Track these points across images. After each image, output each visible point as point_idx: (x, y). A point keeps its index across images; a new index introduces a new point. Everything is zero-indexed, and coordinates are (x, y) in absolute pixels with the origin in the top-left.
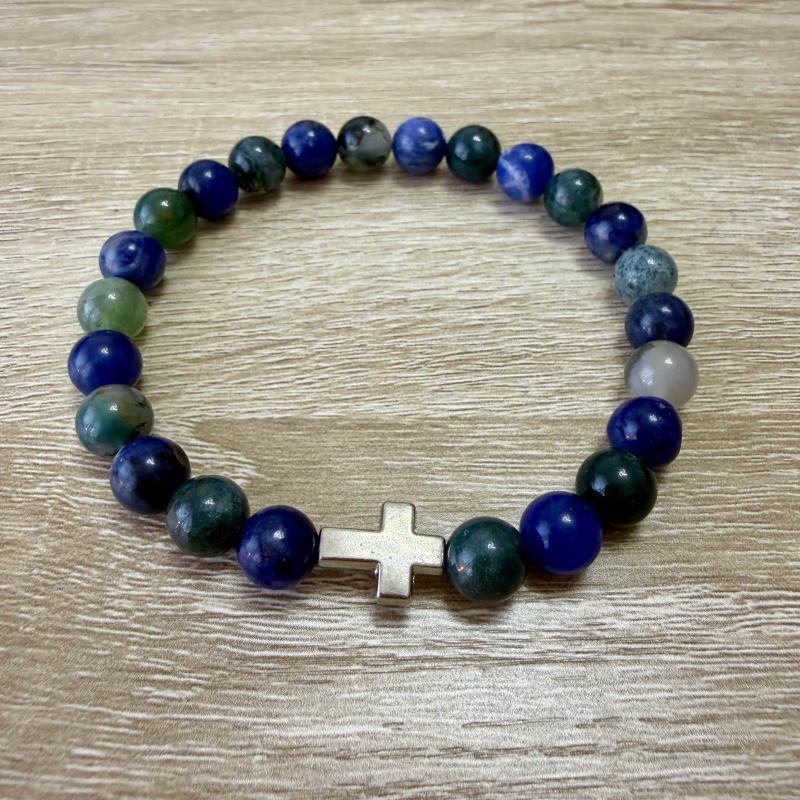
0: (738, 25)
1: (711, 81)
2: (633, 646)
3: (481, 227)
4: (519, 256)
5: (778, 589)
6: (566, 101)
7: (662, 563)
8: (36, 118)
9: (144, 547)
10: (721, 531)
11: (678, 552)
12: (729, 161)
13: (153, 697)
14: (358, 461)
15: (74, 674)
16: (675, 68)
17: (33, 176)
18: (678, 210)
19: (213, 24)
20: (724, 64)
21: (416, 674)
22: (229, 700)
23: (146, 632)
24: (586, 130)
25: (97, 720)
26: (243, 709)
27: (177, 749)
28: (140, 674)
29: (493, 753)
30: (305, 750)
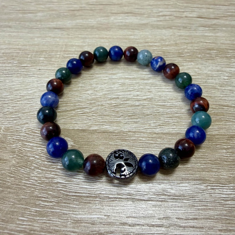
0: (217, 24)
1: (208, 39)
2: (176, 198)
3: (141, 78)
4: (151, 87)
5: (217, 184)
6: (167, 43)
7: (185, 175)
8: (19, 43)
9: (42, 163)
10: (202, 167)
11: (190, 172)
12: (212, 62)
13: (41, 204)
14: (102, 142)
15: (20, 197)
16: (198, 35)
17: (17, 59)
18: (196, 75)
19: (70, 18)
20: (213, 34)
21: (114, 202)
22: (62, 206)
23: (41, 187)
24: (172, 52)
25: (26, 210)
26: (66, 209)
27: (47, 219)
28: (38, 198)
29: (134, 225)
30: (82, 221)
